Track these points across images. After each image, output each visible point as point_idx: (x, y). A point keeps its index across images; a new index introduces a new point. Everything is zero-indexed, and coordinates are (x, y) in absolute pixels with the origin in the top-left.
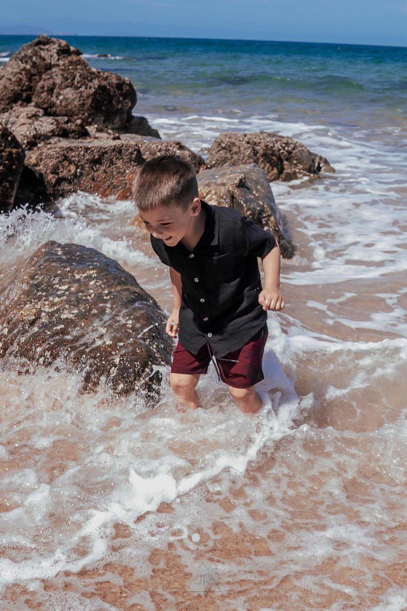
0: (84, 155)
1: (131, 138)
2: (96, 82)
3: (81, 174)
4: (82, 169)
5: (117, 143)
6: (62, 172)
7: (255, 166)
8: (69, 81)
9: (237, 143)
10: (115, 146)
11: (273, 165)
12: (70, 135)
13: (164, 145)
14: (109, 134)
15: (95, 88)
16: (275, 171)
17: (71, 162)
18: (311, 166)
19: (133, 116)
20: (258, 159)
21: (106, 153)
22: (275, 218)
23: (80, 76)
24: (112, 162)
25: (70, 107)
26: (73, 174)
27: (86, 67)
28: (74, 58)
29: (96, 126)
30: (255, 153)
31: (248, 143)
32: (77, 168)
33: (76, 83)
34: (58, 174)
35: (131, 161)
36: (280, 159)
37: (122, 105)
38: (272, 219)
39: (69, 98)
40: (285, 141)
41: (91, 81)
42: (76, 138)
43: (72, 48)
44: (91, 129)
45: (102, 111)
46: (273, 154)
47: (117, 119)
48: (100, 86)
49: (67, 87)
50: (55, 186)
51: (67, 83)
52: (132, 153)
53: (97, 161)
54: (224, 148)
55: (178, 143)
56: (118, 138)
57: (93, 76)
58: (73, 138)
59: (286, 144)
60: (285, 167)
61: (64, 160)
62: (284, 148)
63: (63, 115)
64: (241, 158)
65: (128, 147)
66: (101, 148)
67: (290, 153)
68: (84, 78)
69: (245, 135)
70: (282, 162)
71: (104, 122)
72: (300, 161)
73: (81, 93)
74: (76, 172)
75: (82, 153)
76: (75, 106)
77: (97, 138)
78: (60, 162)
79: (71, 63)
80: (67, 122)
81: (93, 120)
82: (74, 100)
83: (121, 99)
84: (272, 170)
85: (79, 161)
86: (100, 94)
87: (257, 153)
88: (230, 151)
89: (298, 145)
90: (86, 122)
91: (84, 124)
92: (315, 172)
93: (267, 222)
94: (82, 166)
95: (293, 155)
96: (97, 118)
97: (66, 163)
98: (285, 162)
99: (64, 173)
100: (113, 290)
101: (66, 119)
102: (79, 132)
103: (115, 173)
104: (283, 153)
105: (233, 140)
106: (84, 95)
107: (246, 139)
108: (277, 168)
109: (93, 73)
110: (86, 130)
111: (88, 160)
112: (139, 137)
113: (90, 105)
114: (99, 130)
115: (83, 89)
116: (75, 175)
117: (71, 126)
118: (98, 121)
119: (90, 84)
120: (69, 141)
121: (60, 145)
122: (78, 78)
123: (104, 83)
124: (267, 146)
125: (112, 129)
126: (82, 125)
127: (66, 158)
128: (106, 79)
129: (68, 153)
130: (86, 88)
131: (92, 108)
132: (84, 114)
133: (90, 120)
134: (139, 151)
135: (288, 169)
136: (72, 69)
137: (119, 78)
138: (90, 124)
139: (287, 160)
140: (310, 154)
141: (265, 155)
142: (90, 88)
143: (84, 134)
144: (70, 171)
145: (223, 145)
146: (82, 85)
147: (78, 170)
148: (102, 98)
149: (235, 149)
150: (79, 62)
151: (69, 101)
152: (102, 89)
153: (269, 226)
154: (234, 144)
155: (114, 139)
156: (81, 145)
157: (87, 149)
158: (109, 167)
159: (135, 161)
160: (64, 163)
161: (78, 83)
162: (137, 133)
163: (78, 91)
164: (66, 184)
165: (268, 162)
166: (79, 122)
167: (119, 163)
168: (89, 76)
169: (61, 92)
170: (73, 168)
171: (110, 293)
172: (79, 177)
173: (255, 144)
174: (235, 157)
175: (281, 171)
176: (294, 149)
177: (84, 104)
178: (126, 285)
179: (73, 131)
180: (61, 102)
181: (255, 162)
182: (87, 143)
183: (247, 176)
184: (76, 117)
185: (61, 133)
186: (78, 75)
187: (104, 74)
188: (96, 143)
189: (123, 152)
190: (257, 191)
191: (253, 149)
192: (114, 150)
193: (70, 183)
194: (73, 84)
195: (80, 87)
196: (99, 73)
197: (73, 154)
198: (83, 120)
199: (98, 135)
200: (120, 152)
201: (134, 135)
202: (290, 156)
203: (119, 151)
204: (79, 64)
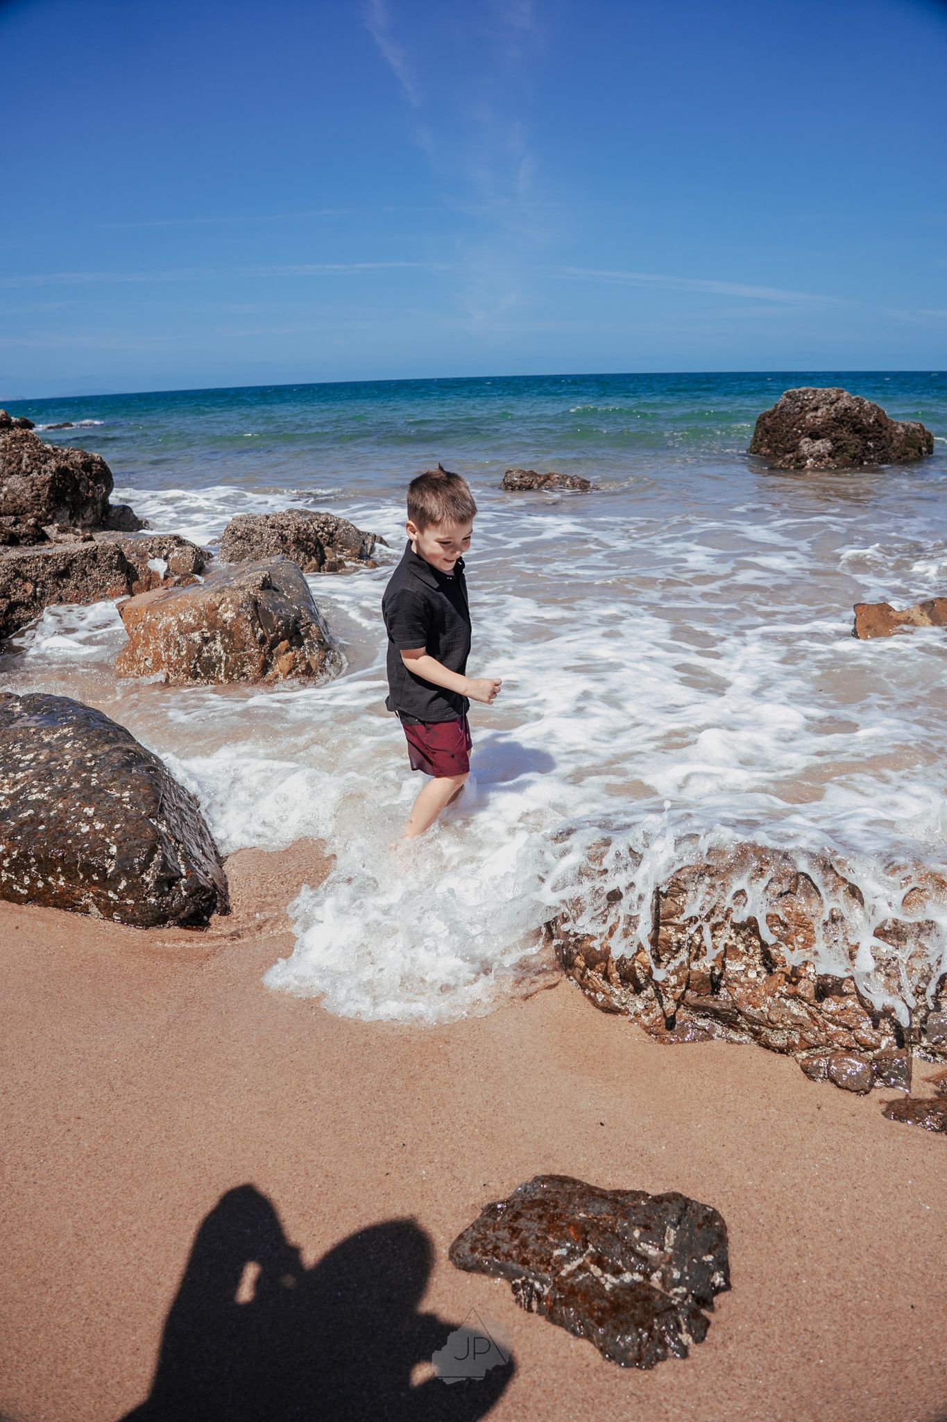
0: (43, 567)
1: (109, 537)
2: (53, 463)
3: (43, 594)
4: (43, 587)
5: (89, 545)
6: (14, 594)
7: (283, 558)
8: (14, 465)
9: (258, 528)
10: (86, 550)
11: (310, 554)
12: (21, 542)
13: (156, 542)
14: (77, 534)
15: (51, 472)
16: (314, 561)
17: (25, 580)
18: (362, 549)
19: (110, 507)
20: (288, 548)
21: (75, 560)
22: (317, 626)
23: (29, 457)
24: (85, 573)
25: (19, 501)
26: (31, 596)
27: (36, 443)
28: (19, 432)
29: (57, 525)
30: (284, 539)
31: (272, 527)
32: (36, 587)
33: (24, 468)
34: (9, 597)
35: (111, 568)
36: (318, 544)
37: (94, 492)
38: (313, 627)
39: (17, 489)
40: (323, 519)
41: (45, 462)
42: (30, 545)
43: (14, 419)
44: (51, 530)
45: (65, 503)
46: (308, 540)
47: (89, 512)
48: (58, 469)
49: (12, 474)
50: (6, 614)
51: (11, 468)
52: (112, 558)
53: (64, 574)
54: (240, 538)
55: (176, 538)
56: (91, 539)
57: (47, 455)
58: (25, 544)
59: (324, 523)
60: (327, 554)
61: (15, 577)
62: (322, 529)
63: (11, 514)
64: (265, 549)
65: (105, 549)
66: (67, 554)
67: (331, 535)
68: (35, 459)
69: (268, 517)
70: (322, 548)
71: (71, 518)
72: (346, 545)
73: (32, 480)
74: (35, 592)
75: (41, 564)
76: (27, 500)
77: (60, 542)
78: (10, 580)
79: (14, 439)
80: (15, 524)
81: (54, 516)
82: (23, 490)
83: (91, 483)
84: (310, 560)
85: (38, 577)
86: (60, 480)
87: (286, 539)
88: (249, 540)
89: (341, 523)
90: (43, 520)
91: (40, 523)
92: (368, 557)
93: (307, 631)
94: (43, 582)
95: (336, 537)
96: (60, 514)
97: (19, 581)
98: (326, 548)
99: (18, 596)
100: (99, 752)
101: (13, 519)
102: (34, 536)
103: (91, 588)
104: (321, 536)
105: (251, 526)
106: (37, 482)
107: (269, 523)
108: (316, 557)
109: (47, 451)
110: (43, 532)
111: (50, 573)
112: (120, 535)
113: (48, 497)
114: (62, 530)
115: (35, 474)
116: (34, 597)
117: (21, 529)
118: (62, 517)
119: (44, 466)
120: (20, 549)
121: (7, 556)
122: (26, 460)
123: (63, 464)
124: (298, 529)
125: (83, 528)
126: (36, 526)
127: (18, 574)
128: (67, 457)
129: (20, 566)
130: (39, 473)
131: (51, 500)
132: (39, 510)
133: (50, 517)
134: (121, 554)
135: (331, 556)
136: (17, 448)
137: (85, 455)
138: (51, 522)
139: (328, 544)
140: (359, 533)
141: (297, 541)
142: (45, 472)
143: (42, 538)
144: (25, 591)
145: (239, 534)
146: (32, 469)
147: (38, 589)
148: (64, 485)
149: (255, 537)
150: (26, 438)
151: (17, 493)
152: (63, 472)
153: (311, 638)
154: (253, 531)
155: (85, 540)
156: (37, 553)
157: (47, 558)
158: (81, 580)
159: (116, 568)
160: (16, 581)
161: (27, 466)
162: (117, 528)
163: (29, 478)
164: (23, 611)
165: (302, 550)
166: (31, 521)
167: (95, 574)
168: (40, 457)
169: (5, 482)
170: (29, 587)
171: (95, 757)
172: (41, 598)
173: (283, 527)
174: (257, 548)
175: (321, 561)
176: (336, 529)
177: (39, 496)
178: (116, 742)
179: (25, 536)
180: (5, 496)
181: (284, 552)
182: (45, 549)
183: (272, 573)
184: (29, 515)
185: (7, 539)
186: (26, 455)
187: (63, 451)
188: (59, 549)
189: (99, 557)
190: (289, 591)
191: (281, 535)
192: (86, 555)
193: (28, 608)
194: (20, 469)
195: (31, 473)
196: (55, 450)
197: (28, 567)
198: (39, 518)
199: (61, 537)
200: (95, 558)
201: (113, 532)
202: (332, 540)
203: (93, 556)
204: (27, 441)
